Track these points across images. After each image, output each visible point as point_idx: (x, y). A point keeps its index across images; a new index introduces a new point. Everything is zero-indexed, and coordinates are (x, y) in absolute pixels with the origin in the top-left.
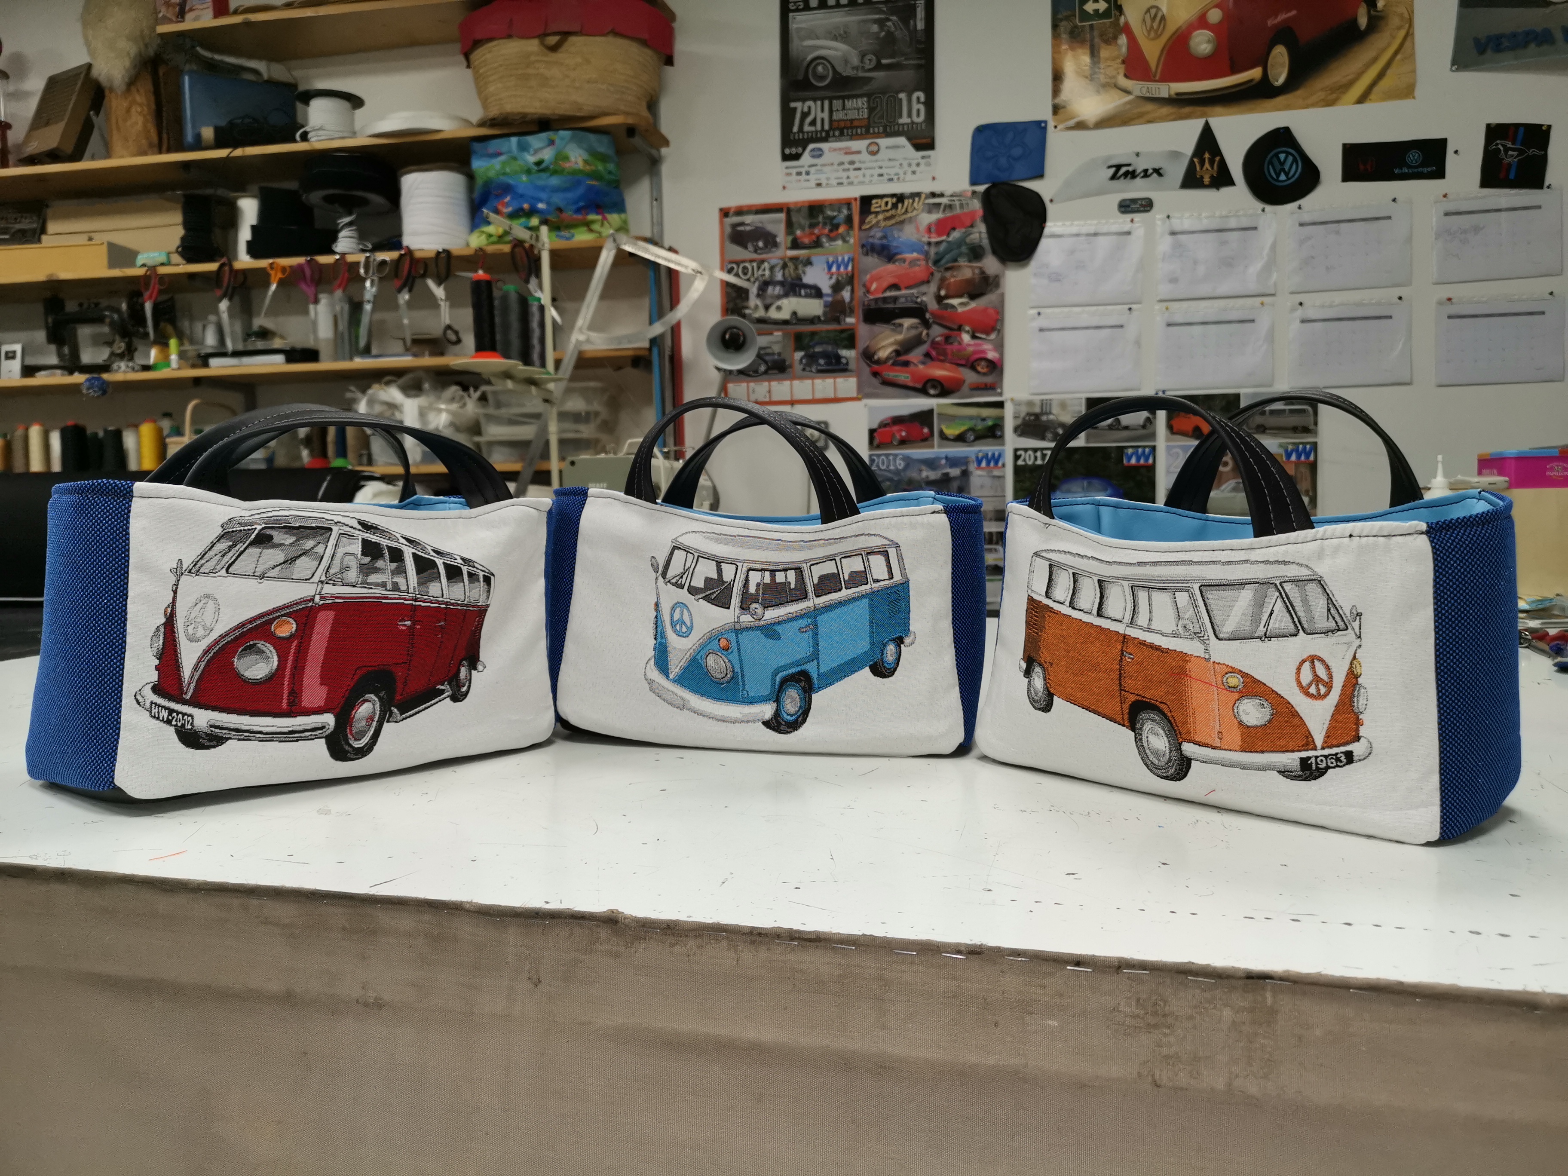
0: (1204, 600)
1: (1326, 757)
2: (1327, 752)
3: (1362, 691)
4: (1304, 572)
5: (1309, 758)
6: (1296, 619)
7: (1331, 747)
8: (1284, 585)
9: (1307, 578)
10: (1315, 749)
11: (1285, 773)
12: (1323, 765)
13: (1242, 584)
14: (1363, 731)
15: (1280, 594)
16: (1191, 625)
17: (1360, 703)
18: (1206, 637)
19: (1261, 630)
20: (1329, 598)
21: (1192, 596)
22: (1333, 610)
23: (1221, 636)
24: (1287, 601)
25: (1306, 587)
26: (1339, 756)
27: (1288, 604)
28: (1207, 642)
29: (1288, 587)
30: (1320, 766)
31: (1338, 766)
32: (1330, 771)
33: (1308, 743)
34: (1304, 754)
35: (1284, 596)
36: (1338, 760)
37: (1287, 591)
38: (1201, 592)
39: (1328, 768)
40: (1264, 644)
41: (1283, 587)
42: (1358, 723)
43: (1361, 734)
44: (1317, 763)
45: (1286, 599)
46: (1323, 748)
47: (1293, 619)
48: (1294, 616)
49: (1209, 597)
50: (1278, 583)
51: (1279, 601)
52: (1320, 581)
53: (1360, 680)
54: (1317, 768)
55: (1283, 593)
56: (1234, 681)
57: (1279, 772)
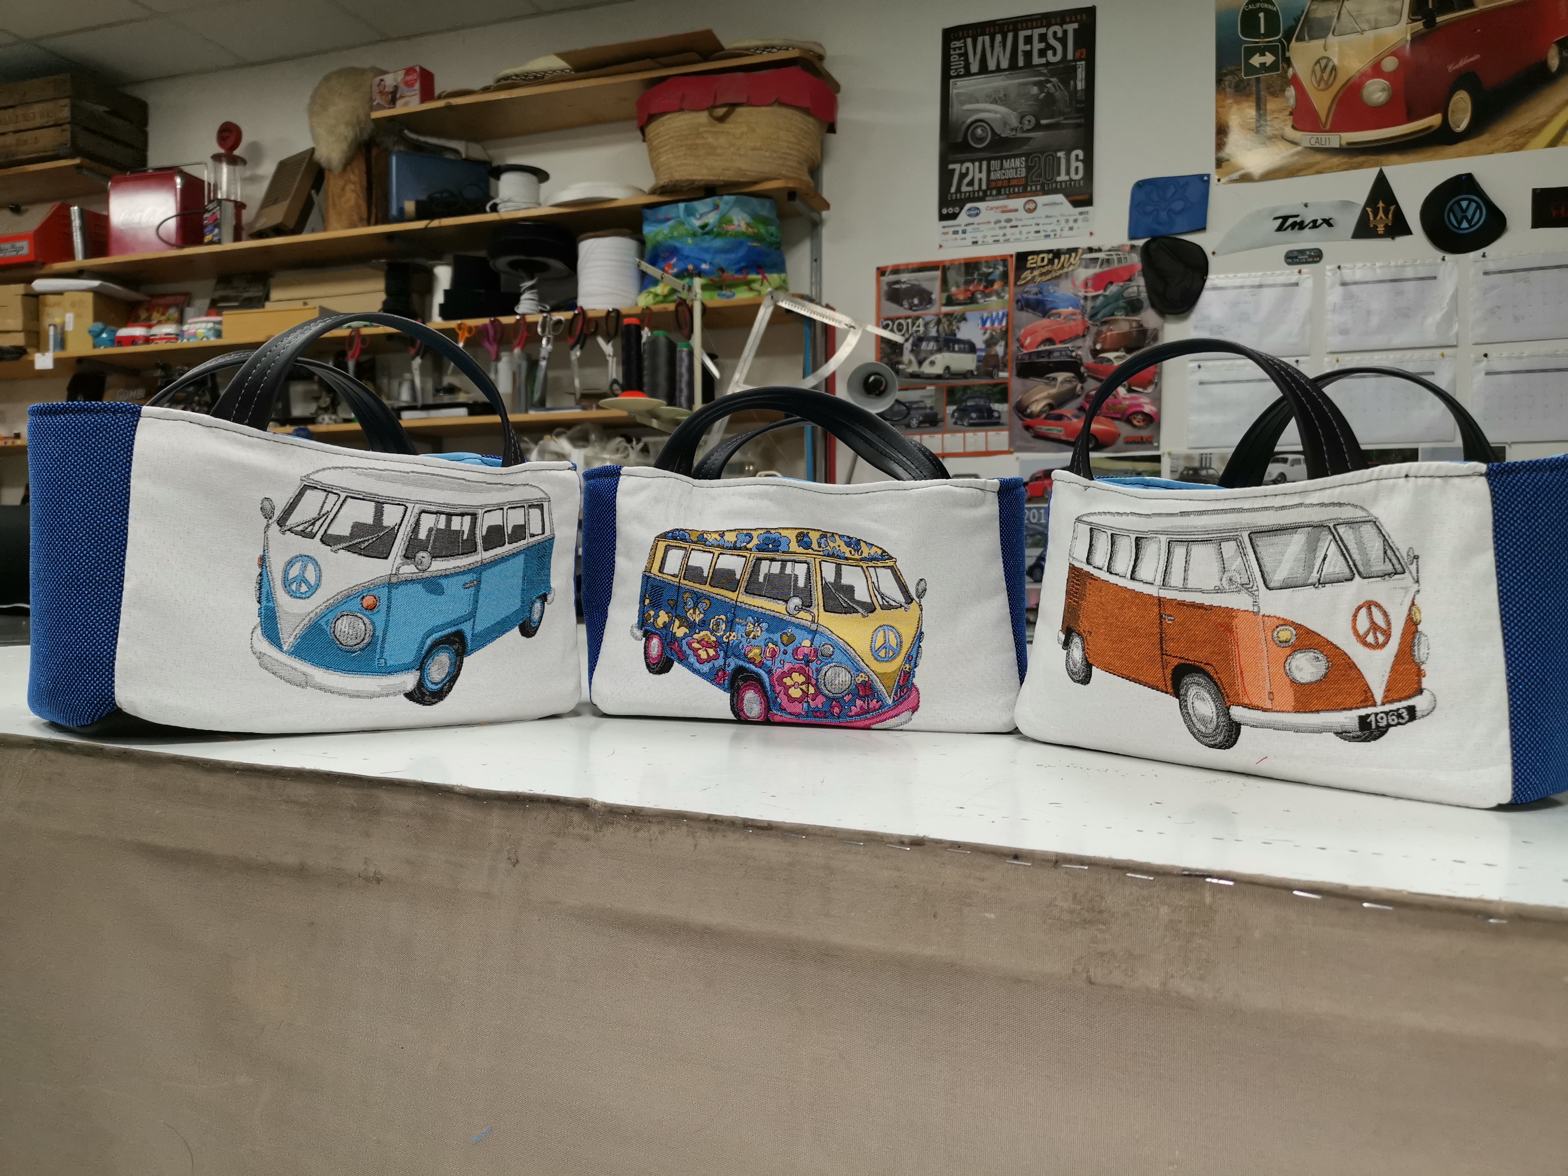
0: (1253, 548)
1: (1387, 713)
2: (1387, 708)
3: (1423, 638)
4: (1359, 514)
5: (1368, 716)
6: (1351, 563)
7: (1391, 702)
8: (1338, 527)
9: (1362, 519)
10: (1374, 705)
11: (1342, 734)
12: (1383, 723)
13: (1294, 528)
14: (1425, 683)
15: (1334, 537)
16: (1238, 576)
17: (1421, 652)
18: (1255, 588)
19: (1315, 576)
20: (1385, 540)
21: (1241, 546)
22: (1389, 552)
23: (1271, 585)
24: (1341, 544)
25: (1361, 529)
26: (1400, 712)
27: (1342, 547)
28: (1256, 593)
29: (1342, 530)
30: (1381, 725)
31: (1399, 724)
32: (1391, 730)
33: (1368, 699)
34: (1363, 712)
35: (1338, 539)
36: (1400, 716)
37: (1341, 534)
38: (1251, 539)
39: (1389, 726)
40: (1317, 591)
41: (1336, 530)
42: (1420, 674)
43: (1423, 686)
44: (1377, 721)
45: (1339, 542)
46: (1383, 704)
47: (1348, 562)
48: (1349, 560)
49: (1259, 543)
50: (1331, 525)
51: (1333, 544)
52: (1375, 522)
53: (1420, 628)
54: (1378, 727)
55: (1337, 536)
56: (1286, 634)
57: (1337, 733)
